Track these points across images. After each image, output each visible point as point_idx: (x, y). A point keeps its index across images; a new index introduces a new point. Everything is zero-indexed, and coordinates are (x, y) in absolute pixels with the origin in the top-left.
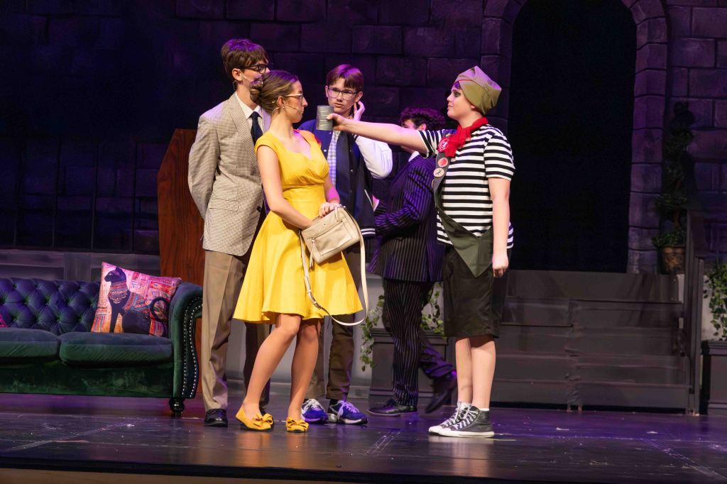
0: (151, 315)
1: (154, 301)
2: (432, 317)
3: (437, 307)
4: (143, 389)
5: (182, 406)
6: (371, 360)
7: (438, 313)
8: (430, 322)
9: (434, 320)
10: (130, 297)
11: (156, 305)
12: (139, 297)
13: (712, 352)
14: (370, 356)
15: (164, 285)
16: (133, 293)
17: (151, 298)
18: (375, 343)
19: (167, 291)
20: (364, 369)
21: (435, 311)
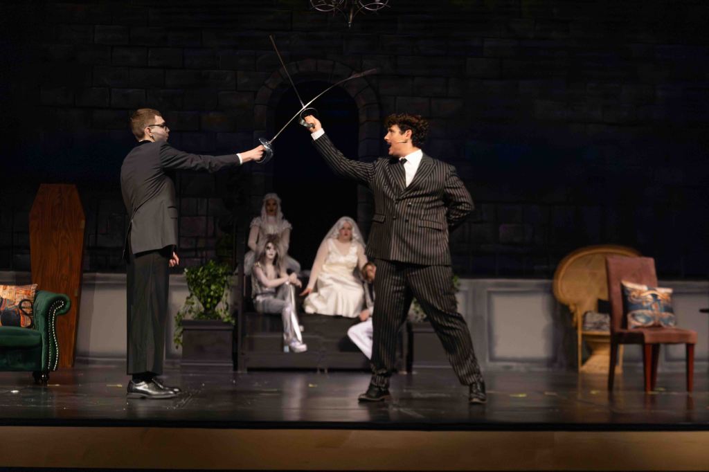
0: (20, 311)
1: (21, 303)
2: (223, 311)
3: (227, 303)
4: (20, 366)
5: (48, 377)
6: (181, 341)
7: (227, 308)
8: (222, 314)
9: (225, 313)
10: (3, 302)
11: (23, 305)
12: (10, 301)
13: (414, 330)
14: (181, 338)
15: (26, 291)
16: (5, 299)
17: (19, 300)
18: (184, 330)
19: (29, 295)
20: (177, 347)
21: (225, 306)
